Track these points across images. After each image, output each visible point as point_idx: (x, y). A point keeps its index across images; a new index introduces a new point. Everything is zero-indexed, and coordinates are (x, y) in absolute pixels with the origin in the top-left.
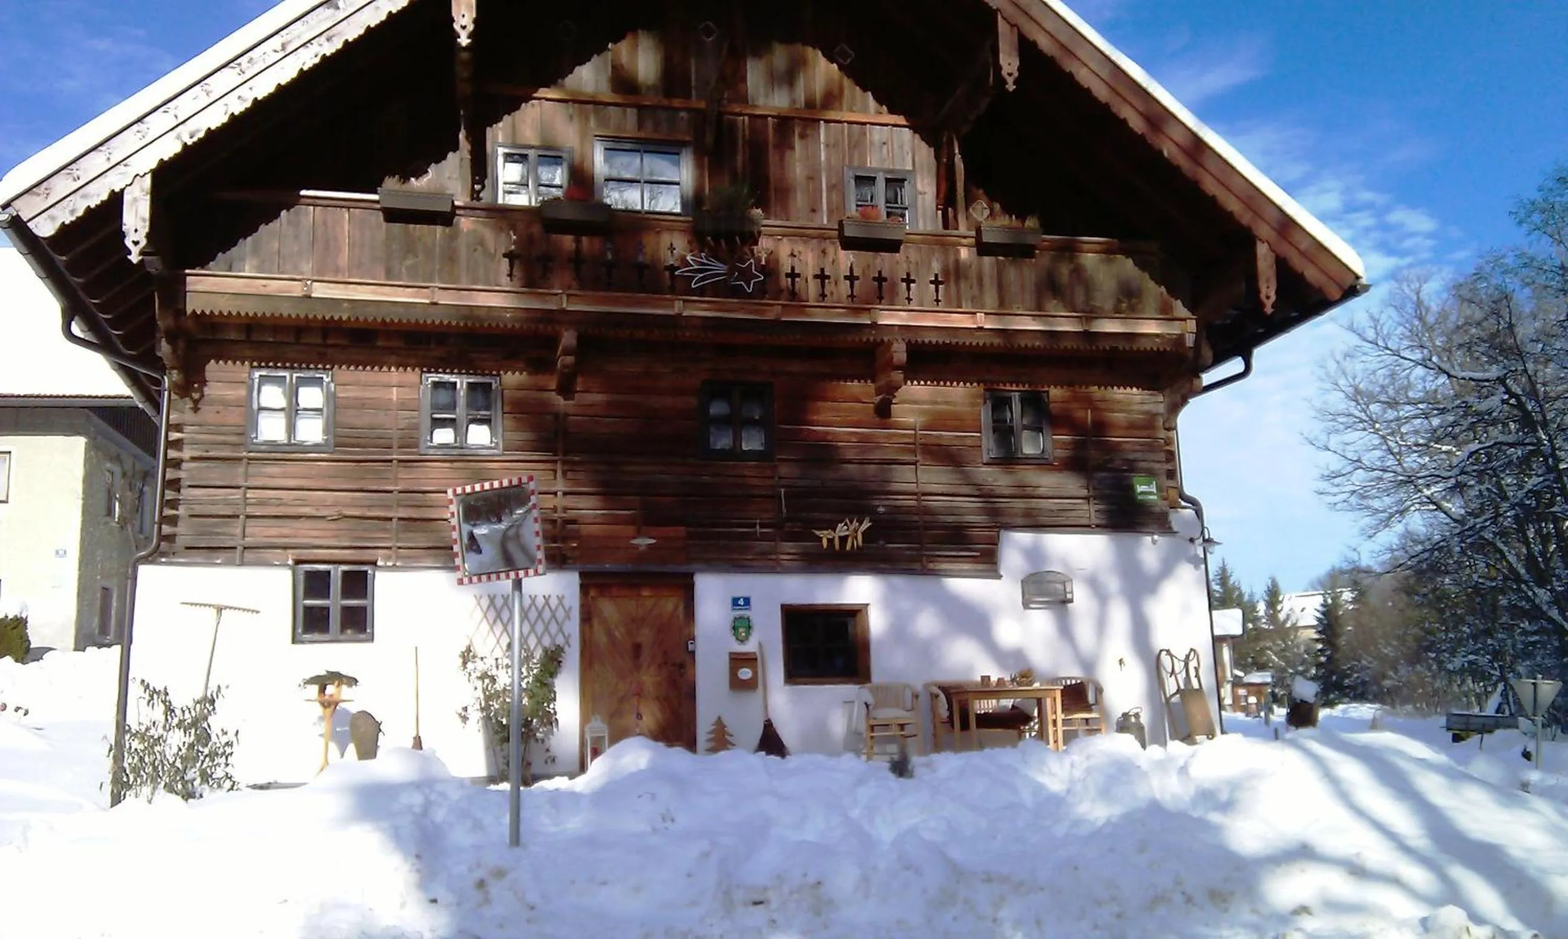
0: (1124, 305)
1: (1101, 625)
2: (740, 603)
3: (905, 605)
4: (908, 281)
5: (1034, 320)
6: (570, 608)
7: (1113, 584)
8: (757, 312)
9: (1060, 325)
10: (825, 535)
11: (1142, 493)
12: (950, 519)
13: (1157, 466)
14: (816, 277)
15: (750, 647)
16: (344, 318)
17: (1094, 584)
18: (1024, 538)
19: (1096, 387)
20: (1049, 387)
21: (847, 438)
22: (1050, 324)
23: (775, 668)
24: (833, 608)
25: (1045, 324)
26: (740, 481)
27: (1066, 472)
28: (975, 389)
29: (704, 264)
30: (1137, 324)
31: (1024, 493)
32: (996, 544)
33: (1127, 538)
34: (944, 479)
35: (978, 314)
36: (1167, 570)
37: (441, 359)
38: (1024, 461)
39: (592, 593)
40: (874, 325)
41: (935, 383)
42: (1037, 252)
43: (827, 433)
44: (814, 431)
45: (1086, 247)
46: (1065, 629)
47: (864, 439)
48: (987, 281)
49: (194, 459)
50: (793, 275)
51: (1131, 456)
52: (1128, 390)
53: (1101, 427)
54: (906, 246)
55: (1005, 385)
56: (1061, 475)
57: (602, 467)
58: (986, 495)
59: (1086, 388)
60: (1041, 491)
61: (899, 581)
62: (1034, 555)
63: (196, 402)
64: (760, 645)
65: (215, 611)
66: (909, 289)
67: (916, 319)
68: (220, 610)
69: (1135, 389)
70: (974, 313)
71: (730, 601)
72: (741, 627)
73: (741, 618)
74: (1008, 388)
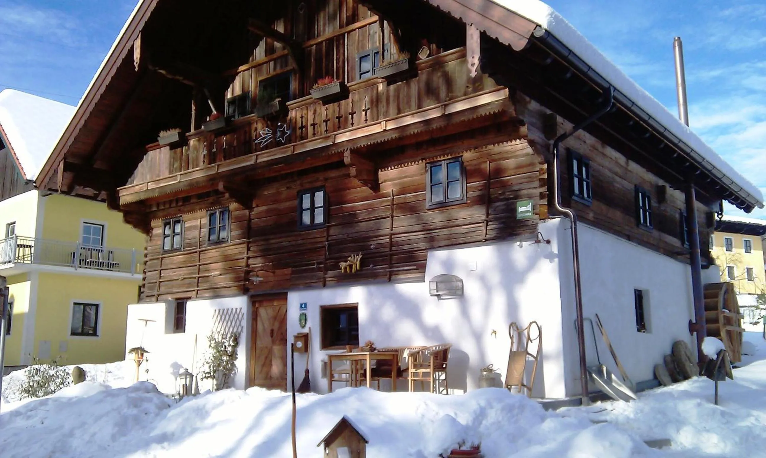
0: (470, 89)
1: (487, 308)
2: (303, 306)
3: (376, 302)
4: (352, 114)
5: (414, 117)
6: (243, 314)
7: (495, 278)
8: (284, 153)
9: (429, 115)
10: (343, 265)
11: (522, 212)
12: (406, 247)
13: (534, 191)
14: (311, 125)
15: (306, 330)
16: (156, 195)
17: (483, 279)
18: (441, 254)
19: (492, 145)
20: (462, 152)
21: (361, 208)
22: (424, 117)
23: (316, 341)
24: (343, 306)
25: (419, 117)
26: (313, 240)
27: (476, 207)
28: (422, 164)
29: (267, 134)
30: (477, 100)
31: (450, 224)
32: (426, 260)
33: (504, 246)
34: (405, 224)
35: (382, 122)
36: (532, 265)
37: (212, 203)
38: (452, 204)
39: (257, 305)
40: (334, 144)
41: (399, 166)
42: (419, 72)
43: (353, 207)
44: (345, 207)
45: (447, 58)
46: (465, 312)
47: (370, 206)
48: (391, 99)
49: (151, 260)
50: (302, 128)
51: (515, 188)
52: (514, 142)
53: (498, 172)
54: (354, 93)
55: (437, 158)
56: (471, 209)
57: (262, 243)
58: (427, 229)
59: (486, 148)
60: (458, 222)
61: (373, 288)
62: (448, 264)
63: (151, 237)
64: (310, 328)
65: (145, 322)
66: (352, 118)
67: (352, 135)
68: (147, 321)
69: (518, 141)
70: (380, 123)
71: (299, 305)
72: (303, 319)
73: (303, 314)
74: (439, 159)
